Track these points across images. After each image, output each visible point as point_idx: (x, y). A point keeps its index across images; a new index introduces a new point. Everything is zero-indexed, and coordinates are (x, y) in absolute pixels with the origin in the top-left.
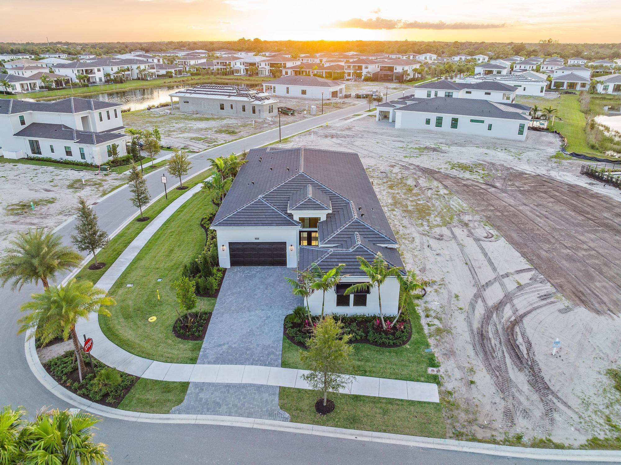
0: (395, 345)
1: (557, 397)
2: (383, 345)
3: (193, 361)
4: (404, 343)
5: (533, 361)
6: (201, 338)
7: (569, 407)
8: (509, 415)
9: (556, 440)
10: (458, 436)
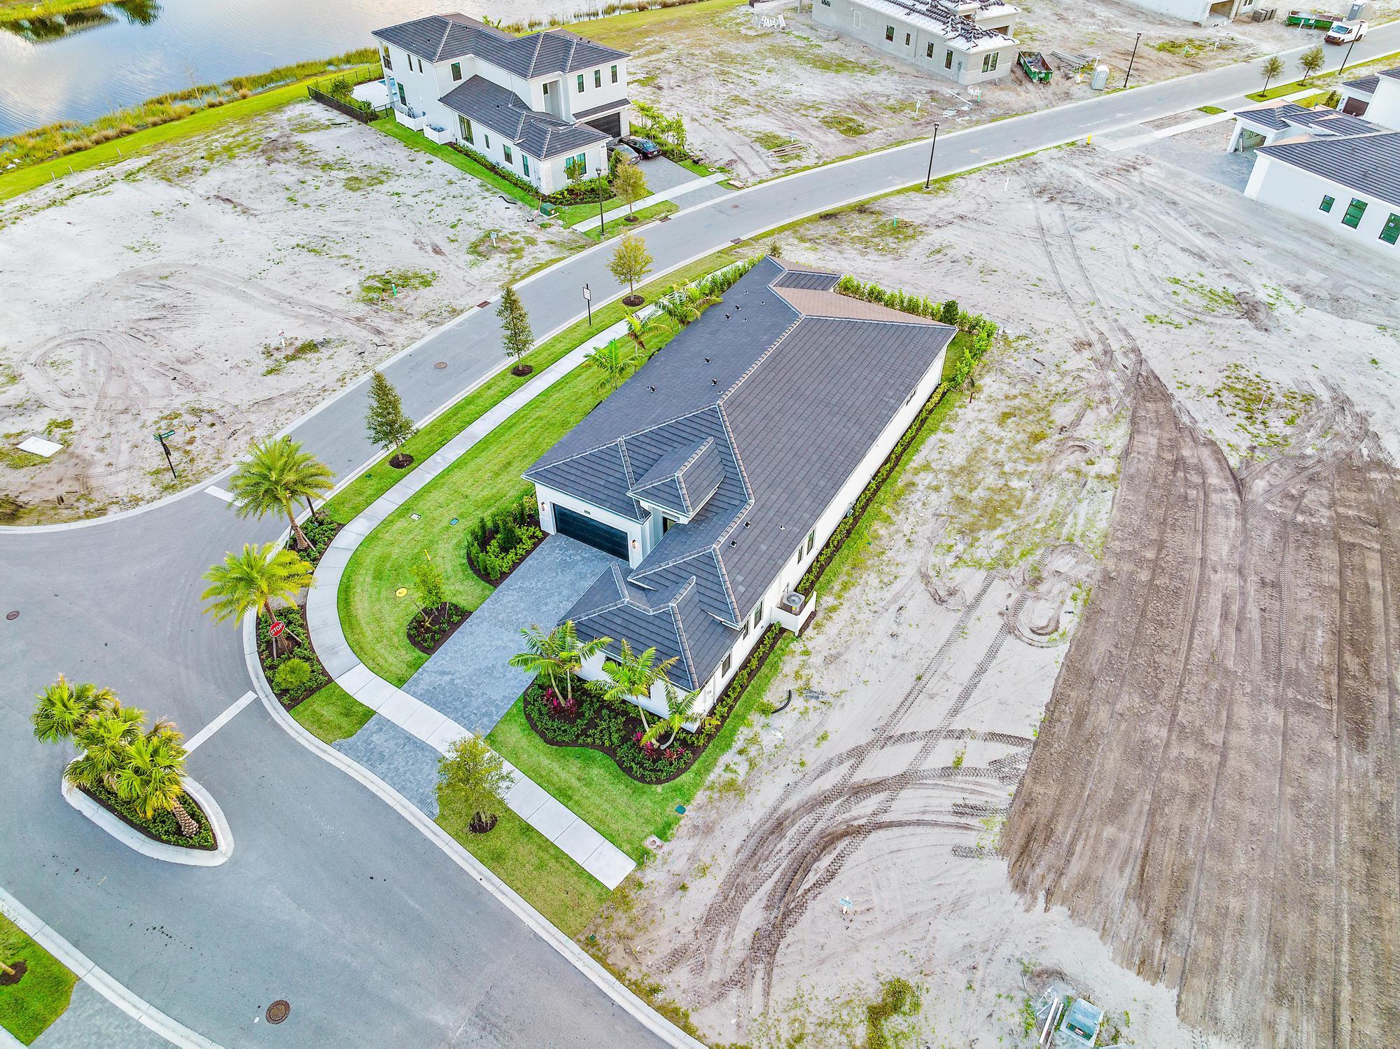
0: (642, 779)
1: (769, 973)
2: (628, 771)
4: (659, 782)
5: (802, 906)
6: (429, 651)
7: (767, 993)
8: (677, 957)
10: (590, 944)
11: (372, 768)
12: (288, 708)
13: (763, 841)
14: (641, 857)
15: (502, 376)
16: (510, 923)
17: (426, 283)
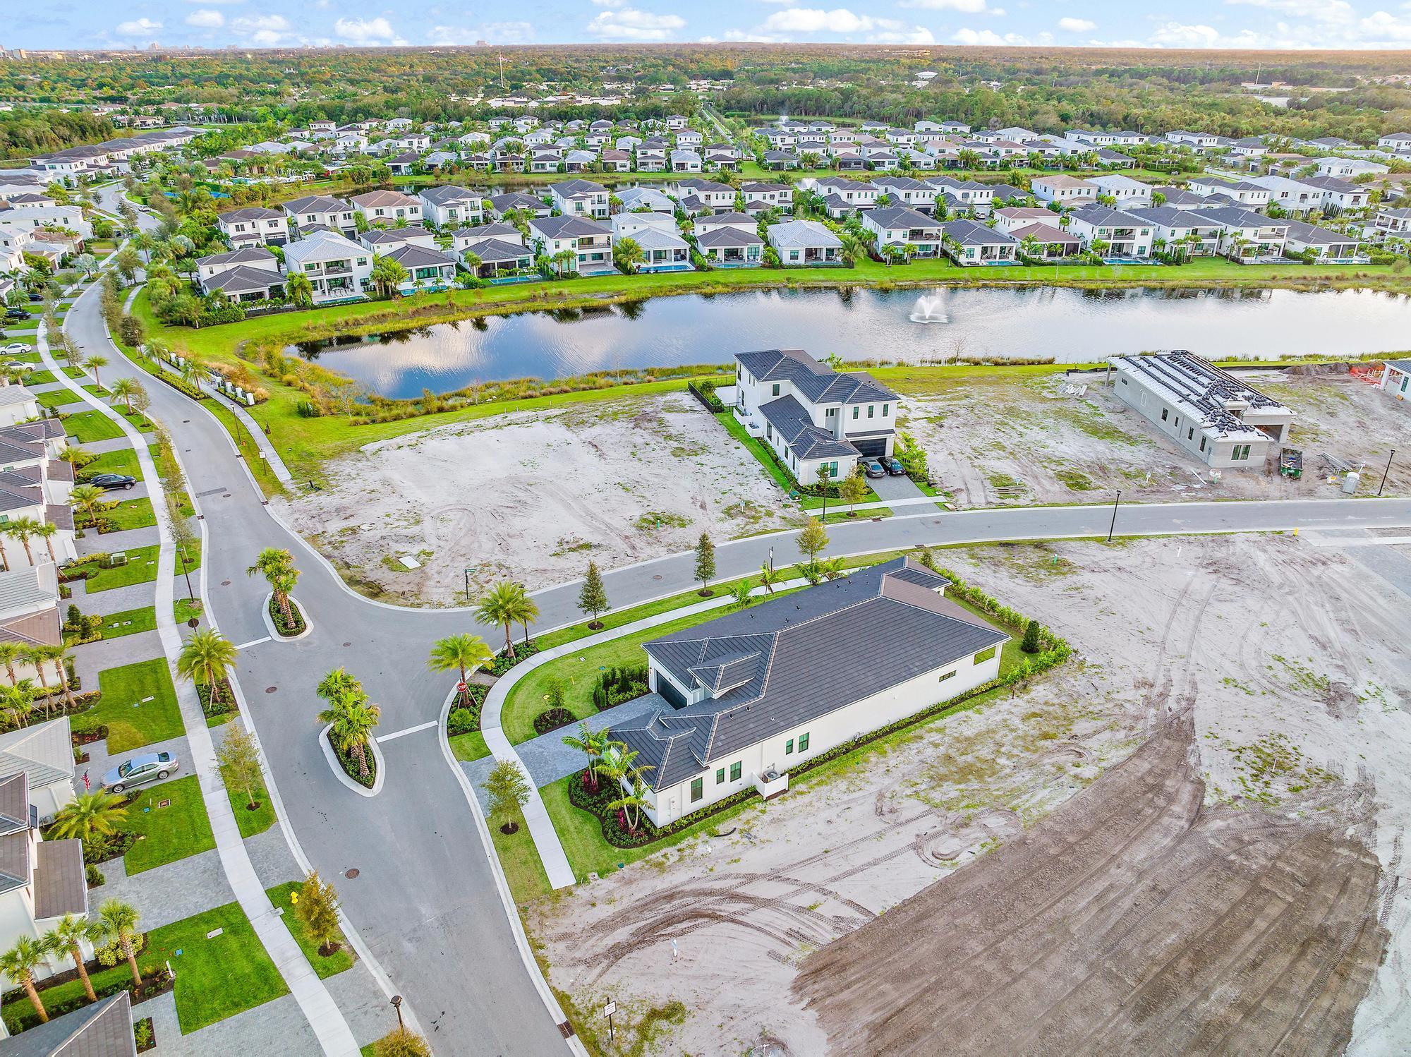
0: (610, 841)
1: (609, 967)
2: (605, 833)
3: (515, 743)
4: (619, 846)
5: (653, 942)
6: (540, 732)
7: (600, 976)
8: (564, 937)
9: (550, 970)
10: (523, 911)
11: (471, 781)
12: (449, 735)
13: (657, 900)
14: (582, 880)
15: (691, 593)
16: (491, 882)
17: (682, 525)
